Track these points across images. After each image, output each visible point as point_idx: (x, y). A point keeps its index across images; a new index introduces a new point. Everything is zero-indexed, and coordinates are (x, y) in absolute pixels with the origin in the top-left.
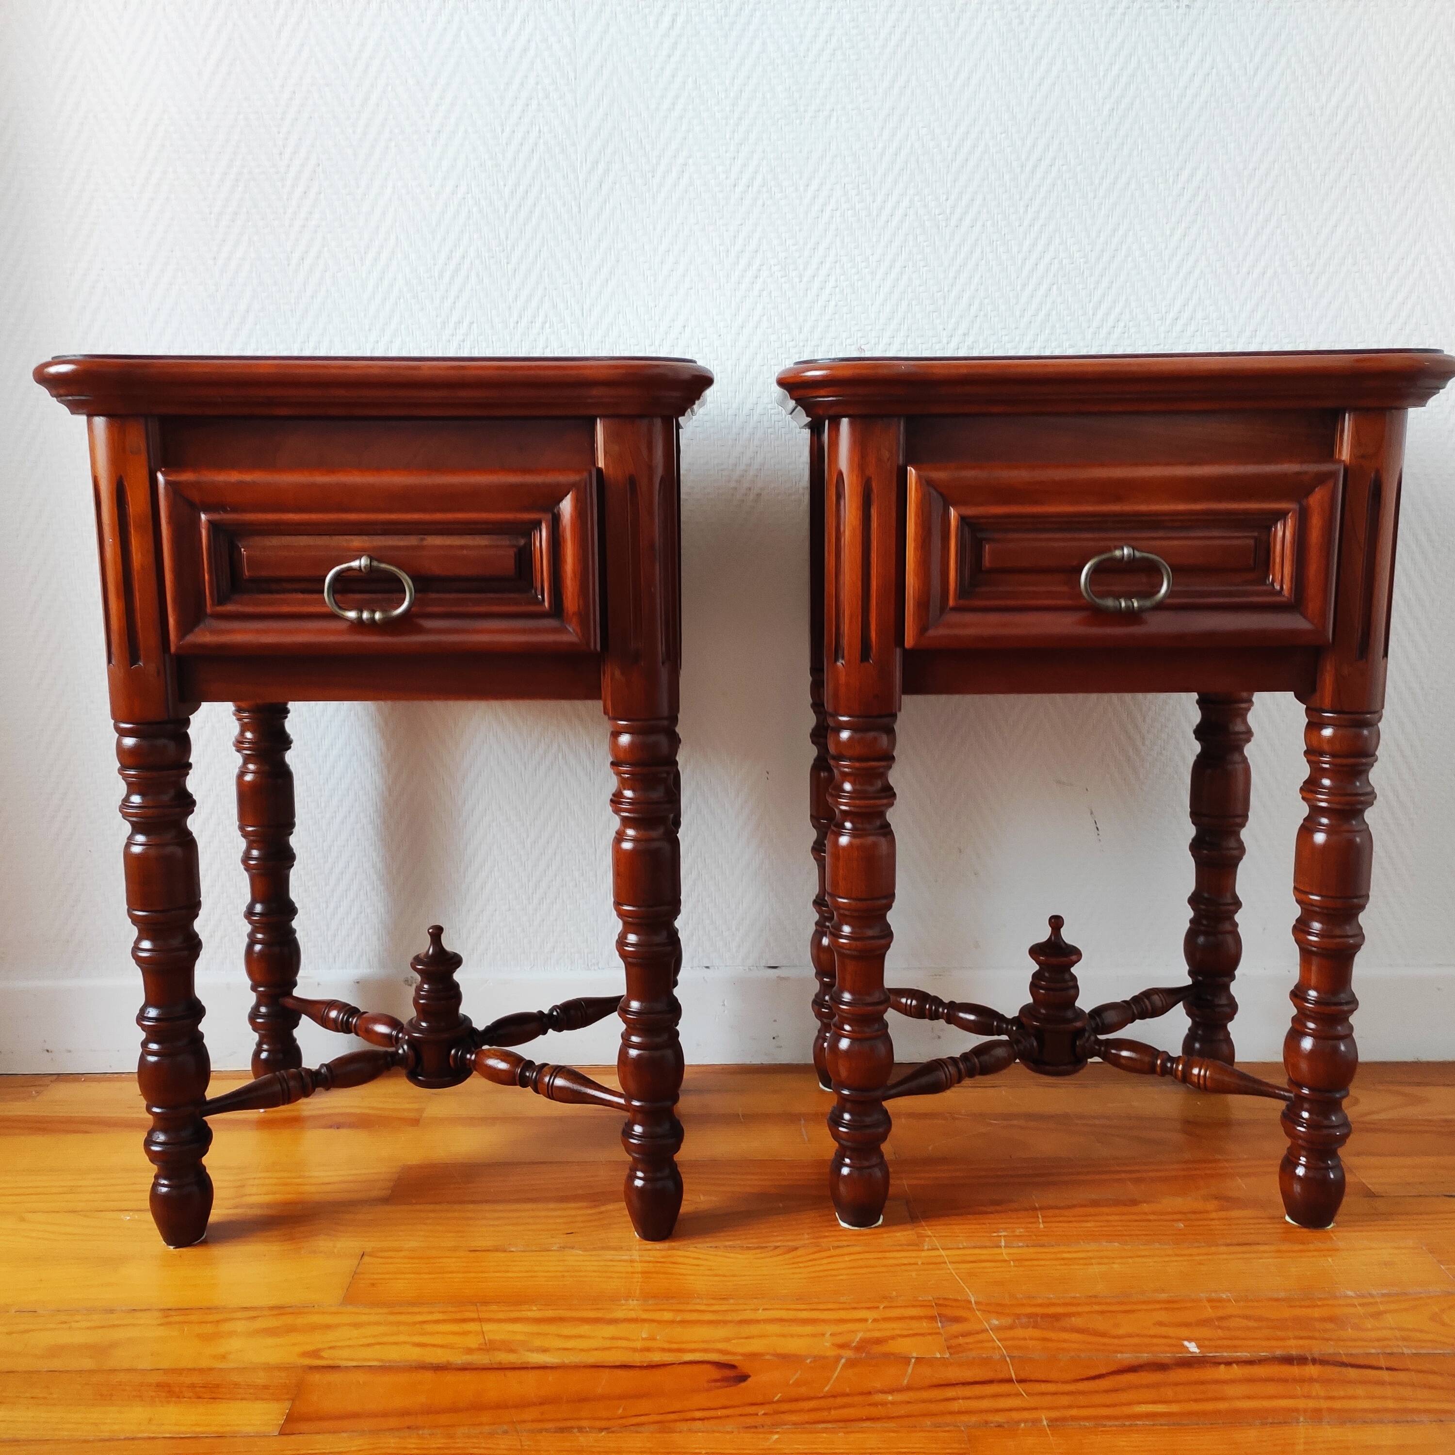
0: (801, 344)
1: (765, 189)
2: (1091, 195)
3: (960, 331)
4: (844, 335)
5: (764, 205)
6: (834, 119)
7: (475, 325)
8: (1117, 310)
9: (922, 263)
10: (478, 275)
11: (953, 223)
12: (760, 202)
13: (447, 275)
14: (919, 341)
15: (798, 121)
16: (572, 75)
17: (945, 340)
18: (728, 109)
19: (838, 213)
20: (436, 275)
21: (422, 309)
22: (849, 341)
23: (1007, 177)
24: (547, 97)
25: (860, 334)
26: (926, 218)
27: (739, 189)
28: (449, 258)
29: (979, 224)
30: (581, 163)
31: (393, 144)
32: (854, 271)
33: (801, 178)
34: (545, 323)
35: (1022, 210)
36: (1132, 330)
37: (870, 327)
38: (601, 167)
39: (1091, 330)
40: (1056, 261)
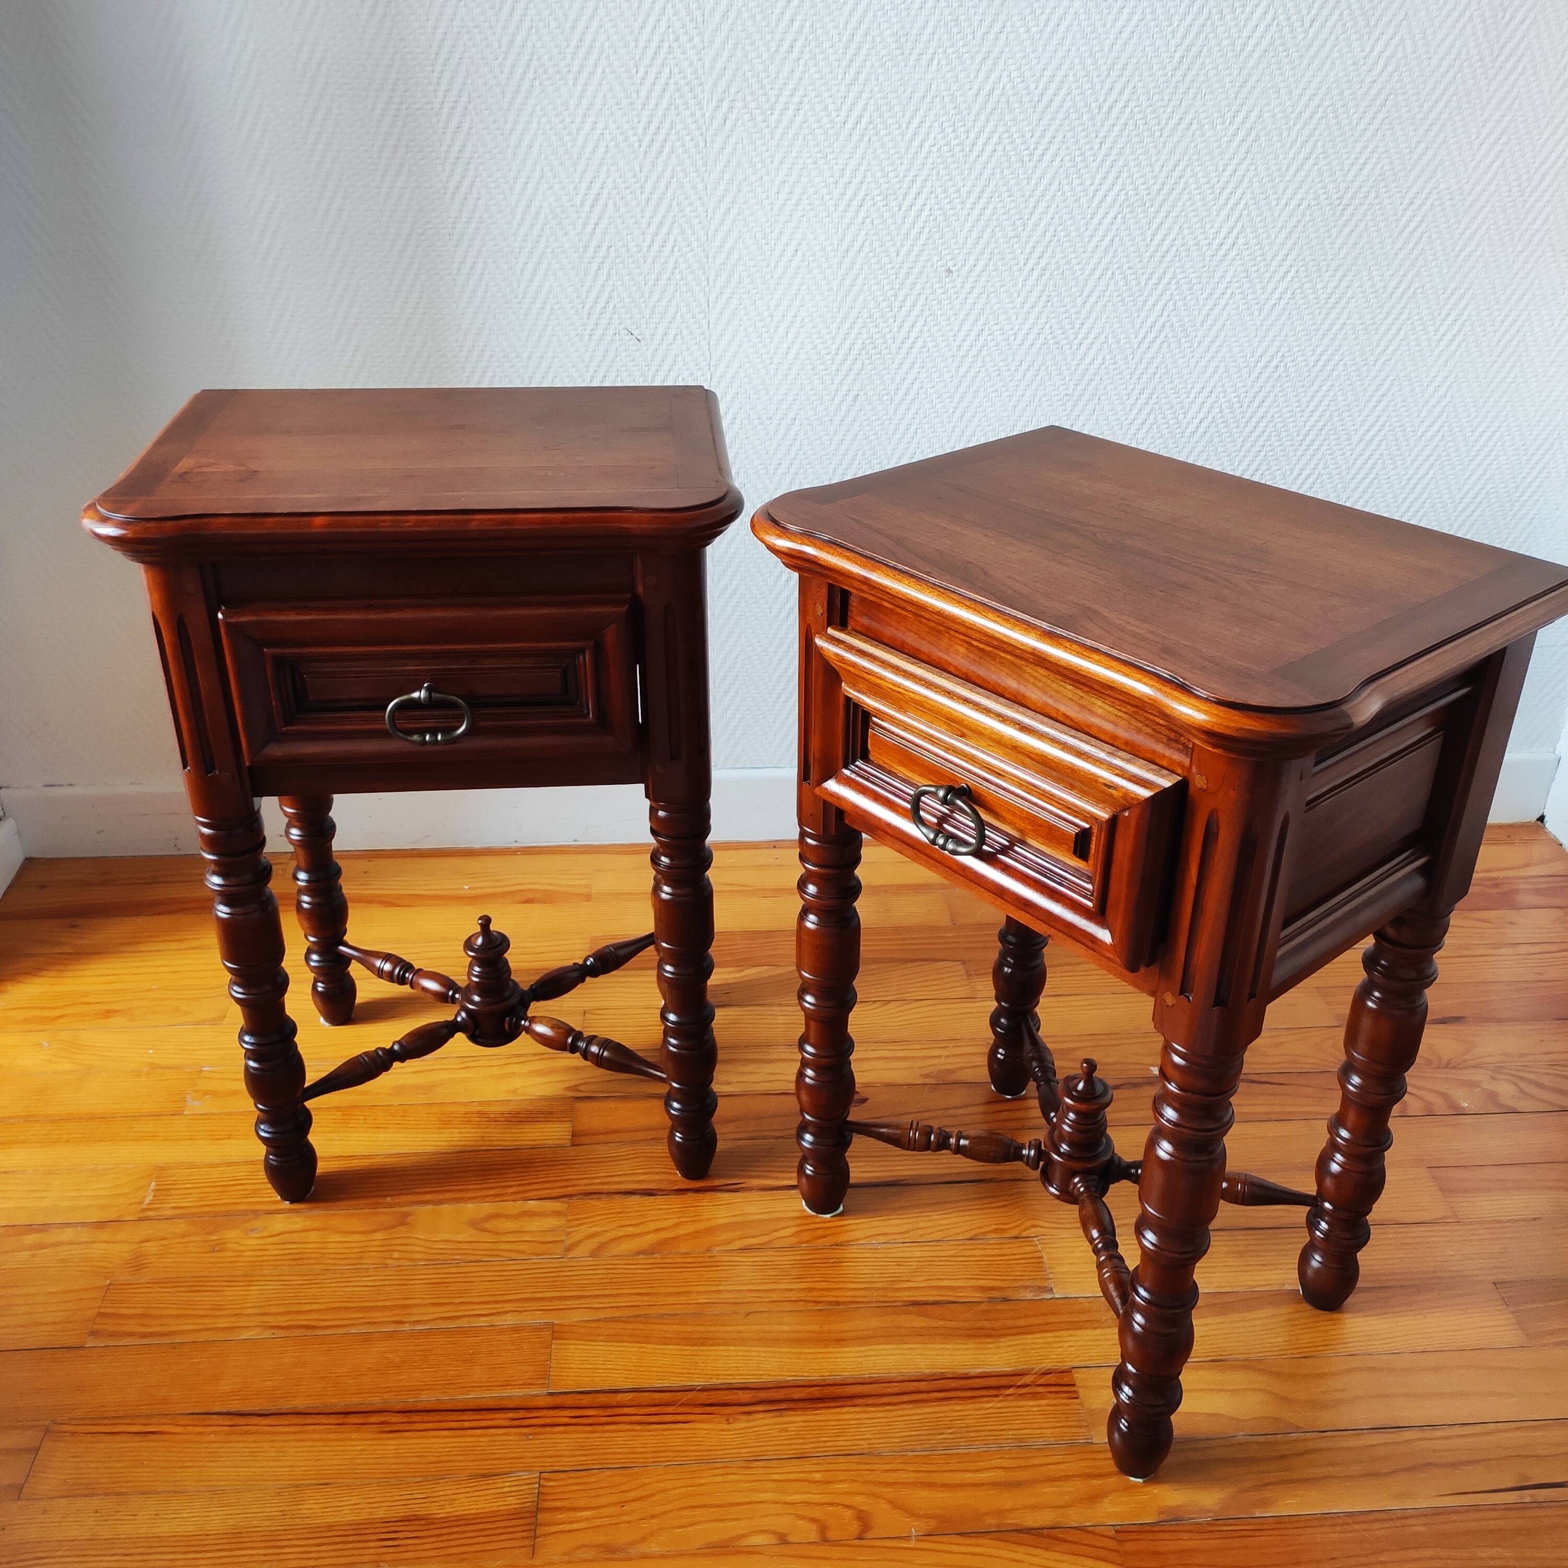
0: (898, 266)
1: (871, 126)
2: (1157, 134)
3: (1036, 255)
4: (936, 258)
5: (870, 141)
6: (935, 62)
7: (613, 249)
8: (1172, 236)
9: (1006, 194)
10: (615, 204)
11: (1036, 158)
12: (866, 139)
13: (588, 204)
14: (999, 263)
15: (903, 64)
16: (700, 19)
17: (1022, 263)
18: (840, 52)
19: (935, 149)
20: (578, 203)
21: (566, 234)
22: (940, 263)
23: (1086, 117)
24: (677, 40)
25: (949, 257)
26: (1012, 153)
27: (848, 126)
28: (589, 188)
29: (1059, 159)
30: (708, 101)
31: (538, 83)
32: (947, 200)
33: (904, 116)
34: (674, 247)
35: (1097, 147)
36: (1183, 254)
37: (958, 251)
38: (725, 104)
39: (1148, 254)
40: (1123, 193)
